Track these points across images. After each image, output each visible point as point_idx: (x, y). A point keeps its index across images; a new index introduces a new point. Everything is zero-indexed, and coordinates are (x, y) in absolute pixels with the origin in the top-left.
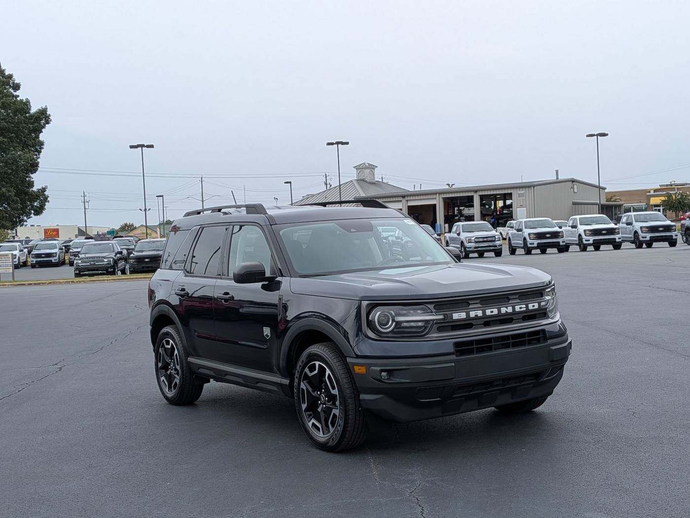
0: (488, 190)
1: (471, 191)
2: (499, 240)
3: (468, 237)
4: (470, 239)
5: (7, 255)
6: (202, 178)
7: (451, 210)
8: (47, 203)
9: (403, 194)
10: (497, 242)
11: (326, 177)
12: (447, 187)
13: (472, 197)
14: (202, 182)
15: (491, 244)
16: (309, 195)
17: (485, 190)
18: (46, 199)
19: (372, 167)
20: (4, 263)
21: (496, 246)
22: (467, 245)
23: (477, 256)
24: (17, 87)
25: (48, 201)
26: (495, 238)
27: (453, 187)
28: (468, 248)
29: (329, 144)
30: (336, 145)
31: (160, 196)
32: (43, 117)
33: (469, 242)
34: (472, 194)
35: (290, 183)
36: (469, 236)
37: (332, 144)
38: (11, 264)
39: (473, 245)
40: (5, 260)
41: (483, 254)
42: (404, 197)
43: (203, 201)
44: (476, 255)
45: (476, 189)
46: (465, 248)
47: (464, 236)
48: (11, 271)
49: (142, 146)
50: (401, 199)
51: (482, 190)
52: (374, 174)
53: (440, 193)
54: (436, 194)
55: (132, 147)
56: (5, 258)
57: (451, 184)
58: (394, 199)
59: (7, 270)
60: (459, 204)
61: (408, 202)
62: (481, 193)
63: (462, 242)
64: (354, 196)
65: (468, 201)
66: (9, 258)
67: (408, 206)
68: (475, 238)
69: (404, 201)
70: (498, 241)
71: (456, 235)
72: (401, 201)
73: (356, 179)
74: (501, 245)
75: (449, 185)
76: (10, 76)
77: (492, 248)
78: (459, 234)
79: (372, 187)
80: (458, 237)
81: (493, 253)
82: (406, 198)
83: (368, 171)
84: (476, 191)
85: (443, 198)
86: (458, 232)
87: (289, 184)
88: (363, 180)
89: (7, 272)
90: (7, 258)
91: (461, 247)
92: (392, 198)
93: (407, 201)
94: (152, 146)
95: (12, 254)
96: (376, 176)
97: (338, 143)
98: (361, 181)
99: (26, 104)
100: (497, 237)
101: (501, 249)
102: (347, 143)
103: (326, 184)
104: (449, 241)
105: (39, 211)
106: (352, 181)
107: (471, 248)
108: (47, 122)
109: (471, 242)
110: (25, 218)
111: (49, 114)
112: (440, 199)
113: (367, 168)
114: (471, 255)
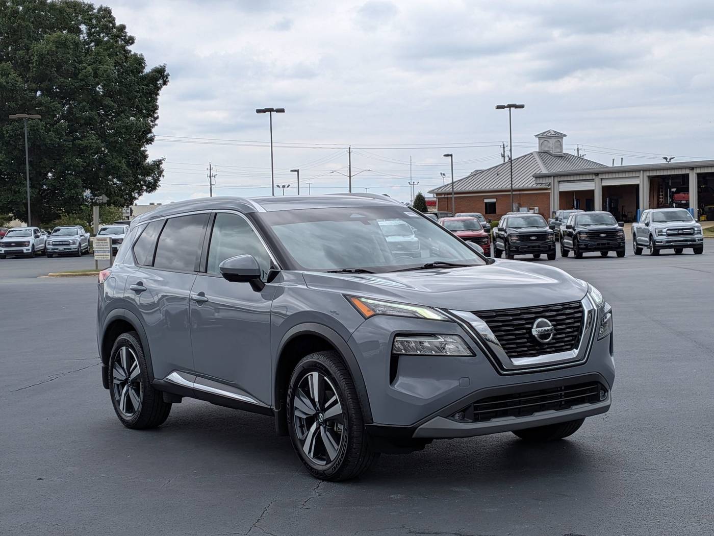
0: (708, 167)
1: (685, 168)
2: (700, 233)
3: (658, 228)
4: (661, 231)
5: (105, 239)
6: (350, 148)
7: (662, 192)
8: (161, 178)
9: (596, 170)
10: (696, 236)
11: (504, 148)
12: (664, 162)
13: (688, 174)
14: (350, 153)
15: (689, 238)
16: (478, 171)
17: (704, 167)
18: (161, 173)
19: (559, 136)
20: (101, 248)
21: (694, 241)
22: (657, 238)
23: (674, 253)
24: (131, 41)
25: (163, 176)
26: (694, 231)
27: (672, 161)
28: (658, 242)
29: (499, 107)
30: (509, 109)
31: (295, 171)
32: (160, 76)
33: (659, 235)
34: (686, 171)
35: (451, 155)
36: (659, 226)
37: (503, 107)
38: (109, 249)
39: (664, 238)
40: (103, 245)
41: (682, 251)
42: (597, 174)
43: (350, 177)
44: (672, 251)
45: (692, 165)
46: (654, 242)
47: (653, 227)
48: (109, 258)
49: (271, 110)
50: (594, 177)
51: (700, 167)
52: (561, 145)
53: (645, 169)
54: (639, 171)
55: (259, 111)
56: (102, 243)
57: (669, 158)
58: (584, 178)
59: (105, 256)
60: (670, 184)
61: (603, 181)
62: (699, 171)
63: (651, 235)
64: (534, 173)
65: (681, 182)
66: (107, 243)
67: (603, 187)
68: (668, 230)
69: (597, 179)
70: (698, 234)
71: (644, 224)
72: (594, 179)
73: (538, 151)
74: (702, 240)
75: (666, 158)
76: (122, 28)
77: (689, 243)
78: (647, 225)
79: (558, 161)
80: (646, 227)
81: (692, 249)
82: (600, 176)
83: (552, 141)
84: (692, 169)
85: (649, 177)
86: (646, 222)
87: (450, 157)
88: (547, 153)
89: (105, 259)
90: (105, 243)
91: (650, 241)
92: (581, 176)
93: (602, 179)
94: (282, 111)
95: (110, 238)
96: (564, 146)
97: (510, 106)
98: (543, 154)
99: (139, 62)
100: (696, 229)
101: (702, 245)
102: (522, 106)
103: (503, 156)
104: (636, 233)
105: (152, 187)
106: (532, 154)
107: (661, 242)
108: (165, 83)
109: (662, 235)
110: (136, 195)
111: (168, 74)
112: (645, 177)
113: (552, 137)
114: (662, 252)
